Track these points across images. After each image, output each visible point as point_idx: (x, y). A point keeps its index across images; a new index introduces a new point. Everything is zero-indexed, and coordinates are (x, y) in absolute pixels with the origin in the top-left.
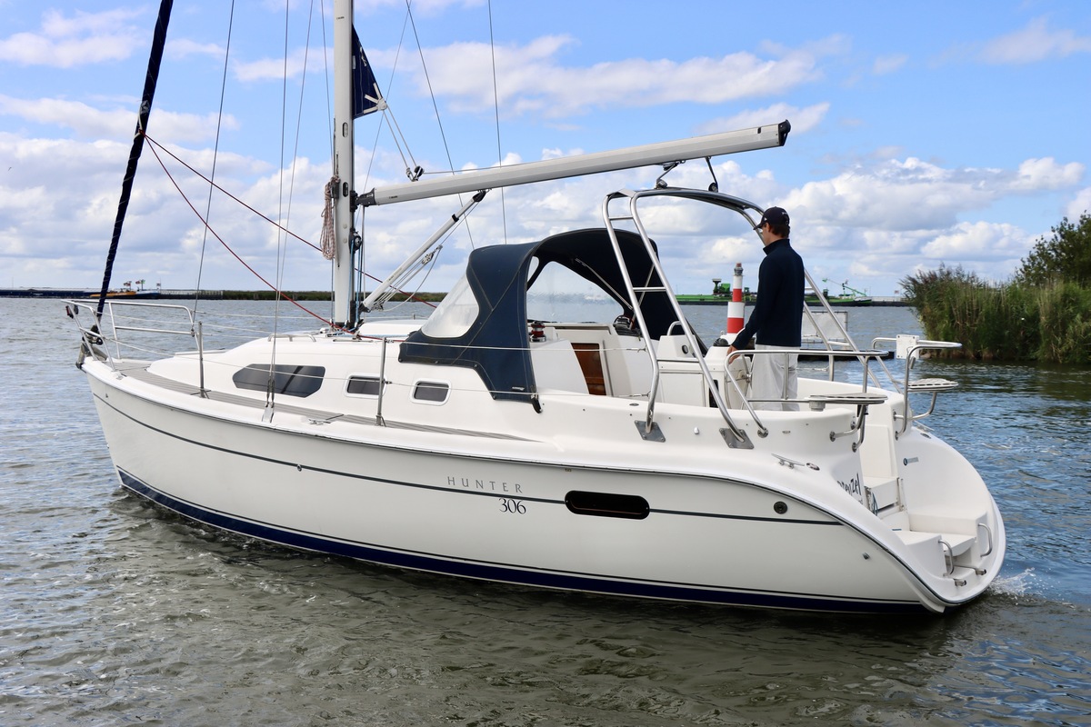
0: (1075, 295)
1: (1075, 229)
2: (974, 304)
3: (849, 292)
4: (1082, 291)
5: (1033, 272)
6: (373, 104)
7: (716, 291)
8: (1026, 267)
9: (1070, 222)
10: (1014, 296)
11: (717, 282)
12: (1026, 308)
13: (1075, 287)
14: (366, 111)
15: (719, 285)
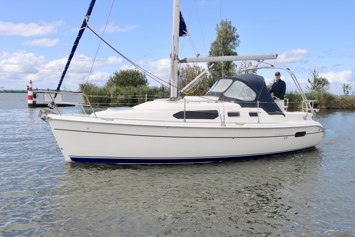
0: (119, 89)
1: (119, 73)
2: (95, 92)
3: (65, 89)
4: (120, 89)
5: (109, 84)
6: (185, 33)
7: (28, 89)
8: (108, 83)
9: (117, 72)
10: (104, 90)
11: (28, 87)
12: (107, 93)
13: (119, 87)
14: (183, 35)
15: (29, 87)
